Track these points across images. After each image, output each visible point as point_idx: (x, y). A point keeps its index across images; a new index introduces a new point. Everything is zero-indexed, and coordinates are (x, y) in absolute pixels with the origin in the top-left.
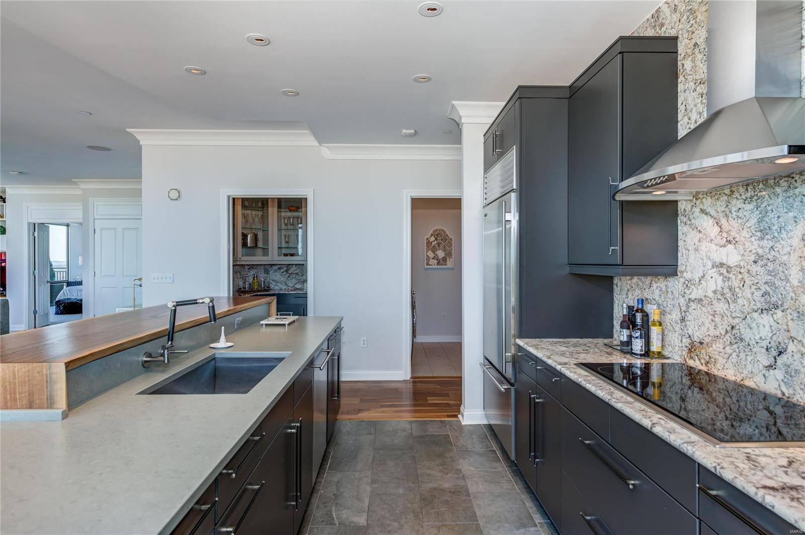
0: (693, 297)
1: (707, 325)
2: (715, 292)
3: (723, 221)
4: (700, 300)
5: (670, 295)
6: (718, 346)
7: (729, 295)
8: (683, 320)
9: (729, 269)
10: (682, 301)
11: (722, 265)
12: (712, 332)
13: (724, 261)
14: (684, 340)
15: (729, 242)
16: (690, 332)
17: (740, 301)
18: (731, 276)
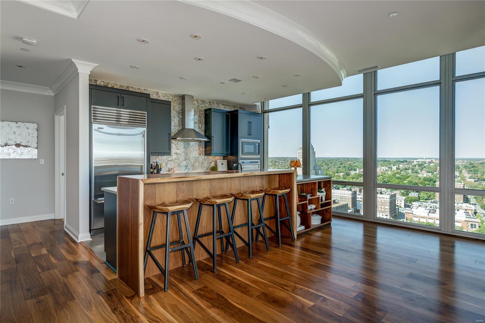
0: (169, 160)
1: (173, 165)
2: (175, 158)
3: (177, 145)
4: (171, 160)
5: (162, 160)
6: (176, 168)
7: (178, 159)
8: (166, 165)
9: (178, 154)
10: (166, 161)
11: (176, 153)
12: (174, 166)
13: (177, 152)
14: (167, 169)
15: (178, 149)
16: (169, 167)
17: (180, 159)
18: (178, 155)
